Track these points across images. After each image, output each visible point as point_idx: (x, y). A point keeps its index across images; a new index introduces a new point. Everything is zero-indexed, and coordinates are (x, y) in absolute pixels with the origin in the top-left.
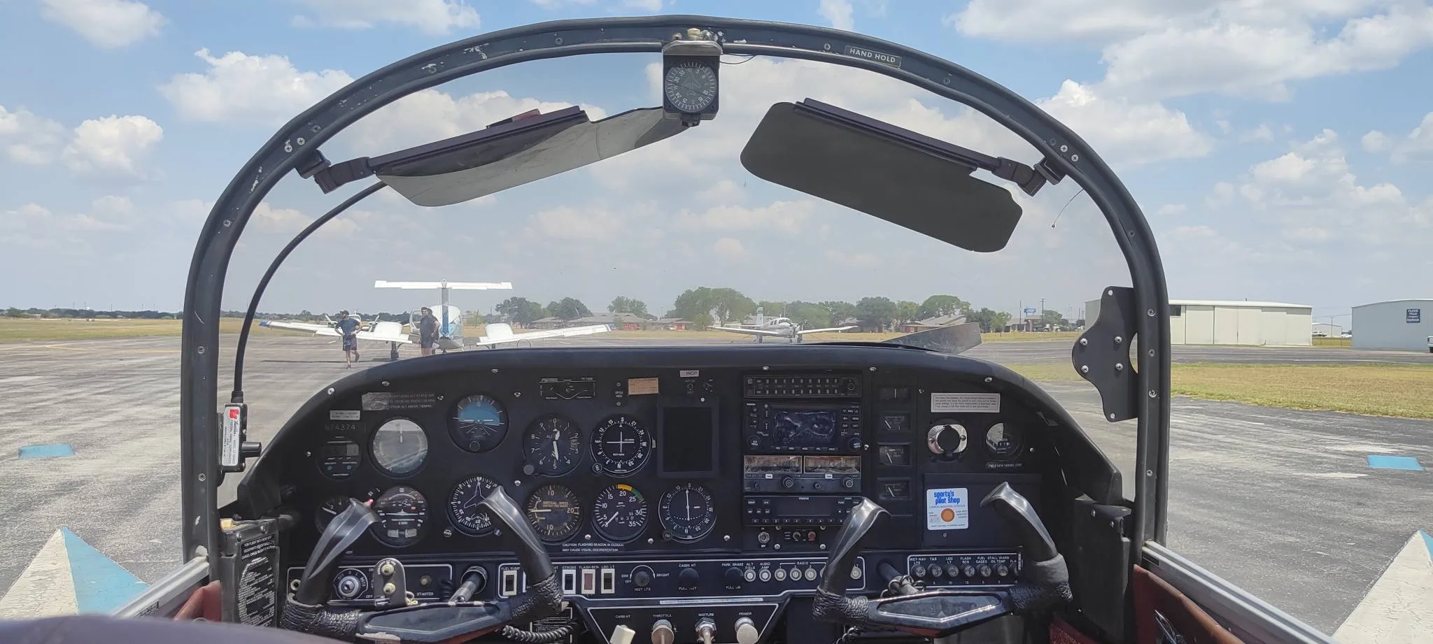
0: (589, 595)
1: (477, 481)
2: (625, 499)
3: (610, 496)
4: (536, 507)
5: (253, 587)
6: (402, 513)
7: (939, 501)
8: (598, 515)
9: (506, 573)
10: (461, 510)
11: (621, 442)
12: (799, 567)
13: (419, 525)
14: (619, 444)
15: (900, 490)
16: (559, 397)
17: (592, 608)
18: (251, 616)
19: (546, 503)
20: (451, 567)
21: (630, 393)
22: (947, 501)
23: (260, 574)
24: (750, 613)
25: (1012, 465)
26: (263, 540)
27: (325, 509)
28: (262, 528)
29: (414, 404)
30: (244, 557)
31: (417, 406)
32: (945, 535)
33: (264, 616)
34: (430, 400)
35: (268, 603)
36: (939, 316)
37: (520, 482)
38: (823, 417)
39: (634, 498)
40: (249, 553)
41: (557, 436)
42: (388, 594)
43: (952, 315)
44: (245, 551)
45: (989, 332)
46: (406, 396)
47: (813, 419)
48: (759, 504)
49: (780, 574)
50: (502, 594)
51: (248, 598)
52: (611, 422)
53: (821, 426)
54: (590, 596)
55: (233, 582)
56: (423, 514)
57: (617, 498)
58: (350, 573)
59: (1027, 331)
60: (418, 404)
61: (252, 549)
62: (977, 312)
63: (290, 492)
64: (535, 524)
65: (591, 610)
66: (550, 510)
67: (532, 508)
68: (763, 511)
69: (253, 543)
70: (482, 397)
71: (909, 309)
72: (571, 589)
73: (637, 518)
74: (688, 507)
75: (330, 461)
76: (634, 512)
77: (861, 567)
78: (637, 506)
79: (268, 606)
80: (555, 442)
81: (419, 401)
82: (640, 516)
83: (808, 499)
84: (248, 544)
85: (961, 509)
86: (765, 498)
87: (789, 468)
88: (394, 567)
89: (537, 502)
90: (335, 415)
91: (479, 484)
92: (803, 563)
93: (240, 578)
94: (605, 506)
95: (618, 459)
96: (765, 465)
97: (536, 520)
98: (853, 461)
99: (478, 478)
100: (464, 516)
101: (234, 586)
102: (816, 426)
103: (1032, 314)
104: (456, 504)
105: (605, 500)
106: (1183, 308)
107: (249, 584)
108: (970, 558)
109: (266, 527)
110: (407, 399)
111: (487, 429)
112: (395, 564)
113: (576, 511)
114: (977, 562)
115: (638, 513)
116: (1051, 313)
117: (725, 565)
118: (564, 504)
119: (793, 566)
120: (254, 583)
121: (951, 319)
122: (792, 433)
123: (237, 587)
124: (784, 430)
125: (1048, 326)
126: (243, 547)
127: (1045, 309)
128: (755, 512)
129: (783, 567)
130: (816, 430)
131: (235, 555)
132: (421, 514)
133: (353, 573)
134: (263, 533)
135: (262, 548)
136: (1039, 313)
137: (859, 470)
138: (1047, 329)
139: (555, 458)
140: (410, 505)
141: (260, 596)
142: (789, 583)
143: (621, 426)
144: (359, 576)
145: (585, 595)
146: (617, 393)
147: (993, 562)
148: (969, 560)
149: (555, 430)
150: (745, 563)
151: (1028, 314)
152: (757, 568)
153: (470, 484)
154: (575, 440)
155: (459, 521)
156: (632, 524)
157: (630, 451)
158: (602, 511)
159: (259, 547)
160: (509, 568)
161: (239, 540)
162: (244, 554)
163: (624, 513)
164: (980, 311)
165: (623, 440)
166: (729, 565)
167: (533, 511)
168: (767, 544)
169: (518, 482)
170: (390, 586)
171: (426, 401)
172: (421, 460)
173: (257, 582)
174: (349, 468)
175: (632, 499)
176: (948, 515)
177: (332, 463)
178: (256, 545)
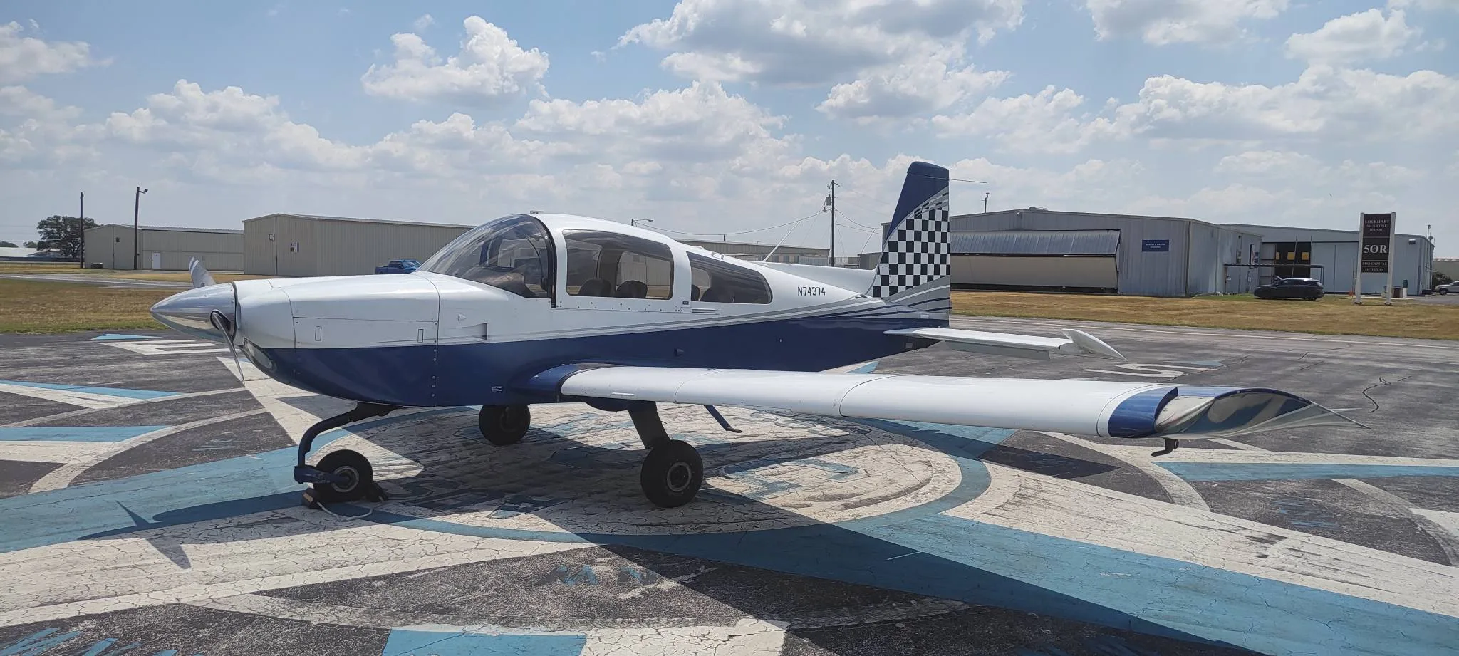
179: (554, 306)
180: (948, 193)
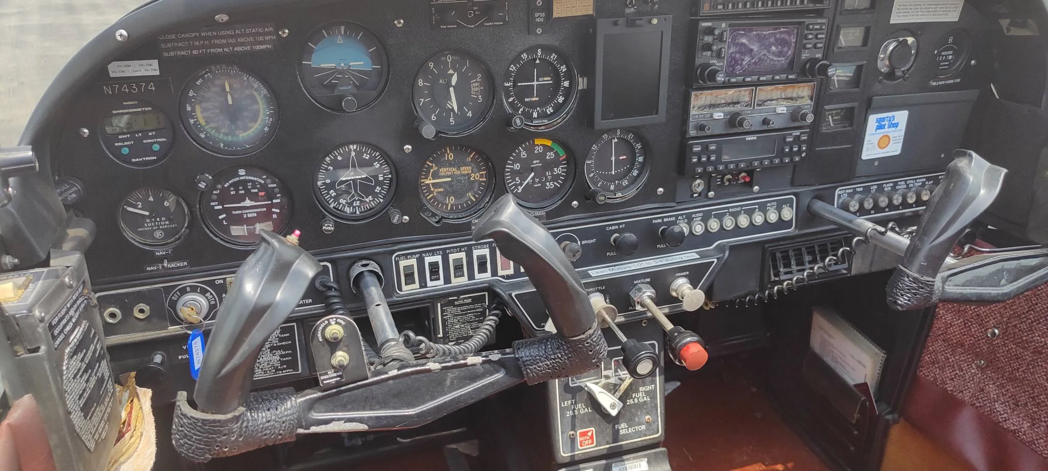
0: (507, 275)
1: (350, 150)
2: (541, 156)
3: (524, 154)
4: (430, 177)
5: (81, 377)
6: (248, 203)
7: (880, 127)
8: (509, 179)
9: (403, 263)
10: (332, 191)
11: (535, 83)
12: (732, 214)
13: (275, 216)
14: (533, 86)
15: (839, 117)
16: (458, 24)
17: (517, 293)
18: (90, 418)
19: (443, 171)
20: (329, 265)
21: (555, 15)
22: (886, 127)
23: (85, 351)
24: (688, 273)
25: (951, 81)
26: (74, 298)
27: (130, 209)
28: (67, 280)
29: (242, 44)
30: (58, 342)
31: (248, 47)
32: (876, 164)
33: (103, 402)
34: (268, 38)
35: (104, 380)
37: (410, 147)
38: (783, 36)
39: (552, 153)
40: (62, 331)
41: (454, 80)
42: (340, 368)
44: (56, 332)
46: (229, 33)
47: (772, 40)
48: (705, 148)
49: (714, 225)
50: (400, 290)
51: (79, 399)
52: (524, 56)
53: (779, 47)
54: (508, 277)
55: (54, 389)
56: (278, 201)
57: (532, 155)
58: (188, 289)
60: (250, 43)
61: (64, 321)
63: (74, 195)
64: (431, 199)
65: (516, 296)
66: (449, 179)
67: (426, 178)
68: (709, 158)
69: (63, 312)
70: (343, 28)
72: (486, 271)
73: (555, 178)
74: (613, 158)
75: (123, 140)
76: (553, 171)
77: (791, 207)
78: (556, 163)
79: (106, 382)
80: (452, 89)
81: (251, 39)
82: (559, 175)
83: (755, 138)
84: (57, 319)
85: (897, 134)
86: (712, 143)
87: (738, 103)
88: (344, 327)
89: (432, 170)
90: (117, 70)
91: (353, 154)
92: (735, 210)
93: (62, 376)
94: (517, 167)
95: (532, 105)
96: (713, 102)
97: (432, 192)
98: (806, 89)
99: (351, 147)
100: (336, 199)
101: (56, 394)
102: (774, 48)
104: (324, 184)
105: (518, 160)
107: (74, 378)
108: (892, 184)
109: (72, 277)
110: (232, 37)
111: (353, 76)
112: (343, 323)
113: (481, 176)
114: (897, 188)
115: (557, 171)
117: (656, 221)
118: (465, 170)
119: (725, 214)
120: (83, 369)
122: (747, 59)
123: (62, 393)
124: (738, 56)
126: (51, 327)
128: (699, 159)
129: (716, 216)
130: (774, 53)
131: (43, 348)
132: (274, 201)
133: (194, 289)
134: (71, 287)
135: (76, 311)
137: (812, 100)
139: (453, 110)
140: (256, 191)
141: (93, 380)
142: (723, 233)
143: (538, 61)
144: (204, 292)
145: (503, 277)
146: (537, 15)
147: (911, 185)
148: (891, 187)
149: (451, 72)
150: (677, 216)
152: (690, 219)
153: (340, 154)
154: (477, 84)
155: (332, 206)
156: (550, 185)
157: (548, 94)
158: (514, 173)
159: (72, 312)
160: (406, 256)
161: (42, 320)
162: (54, 338)
163: (540, 173)
165: (538, 80)
166: (660, 221)
167: (427, 182)
168: (700, 194)
169: (408, 147)
170: (341, 357)
171: (261, 38)
172: (266, 129)
173: (85, 366)
174: (156, 147)
175: (550, 155)
176: (884, 141)
177: (128, 143)
178: (67, 313)
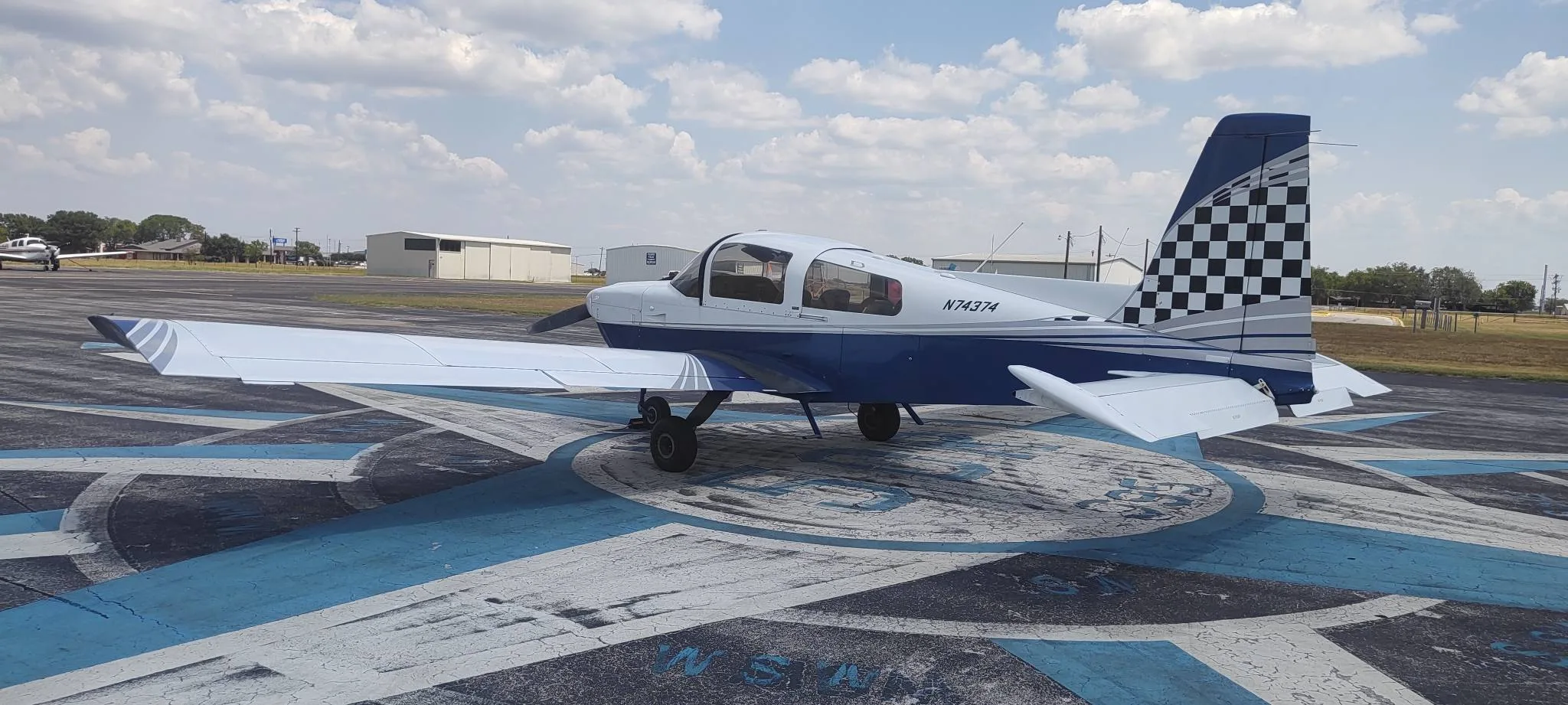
36: (163, 240)
43: (182, 239)
45: (231, 261)
59: (277, 263)
62: (215, 238)
71: (125, 228)
103: (282, 245)
106: (462, 244)
116: (307, 244)
121: (178, 244)
125: (302, 259)
127: (300, 240)
136: (291, 244)
138: (301, 262)
151: (278, 244)
164: (219, 236)
179: (701, 304)
180: (1307, 156)
